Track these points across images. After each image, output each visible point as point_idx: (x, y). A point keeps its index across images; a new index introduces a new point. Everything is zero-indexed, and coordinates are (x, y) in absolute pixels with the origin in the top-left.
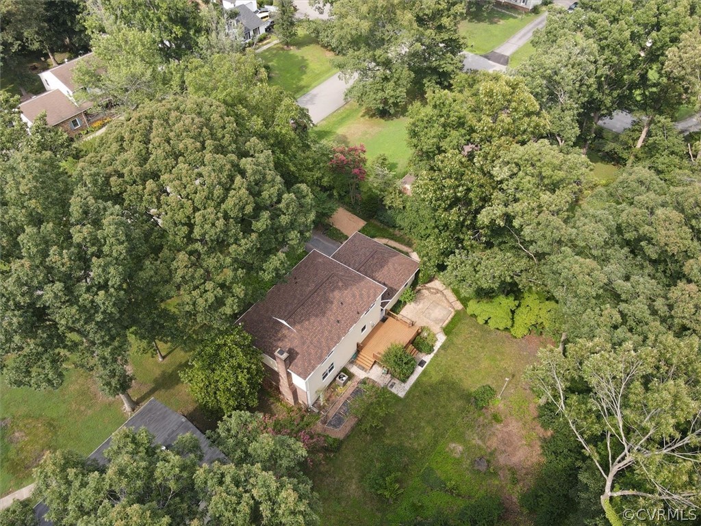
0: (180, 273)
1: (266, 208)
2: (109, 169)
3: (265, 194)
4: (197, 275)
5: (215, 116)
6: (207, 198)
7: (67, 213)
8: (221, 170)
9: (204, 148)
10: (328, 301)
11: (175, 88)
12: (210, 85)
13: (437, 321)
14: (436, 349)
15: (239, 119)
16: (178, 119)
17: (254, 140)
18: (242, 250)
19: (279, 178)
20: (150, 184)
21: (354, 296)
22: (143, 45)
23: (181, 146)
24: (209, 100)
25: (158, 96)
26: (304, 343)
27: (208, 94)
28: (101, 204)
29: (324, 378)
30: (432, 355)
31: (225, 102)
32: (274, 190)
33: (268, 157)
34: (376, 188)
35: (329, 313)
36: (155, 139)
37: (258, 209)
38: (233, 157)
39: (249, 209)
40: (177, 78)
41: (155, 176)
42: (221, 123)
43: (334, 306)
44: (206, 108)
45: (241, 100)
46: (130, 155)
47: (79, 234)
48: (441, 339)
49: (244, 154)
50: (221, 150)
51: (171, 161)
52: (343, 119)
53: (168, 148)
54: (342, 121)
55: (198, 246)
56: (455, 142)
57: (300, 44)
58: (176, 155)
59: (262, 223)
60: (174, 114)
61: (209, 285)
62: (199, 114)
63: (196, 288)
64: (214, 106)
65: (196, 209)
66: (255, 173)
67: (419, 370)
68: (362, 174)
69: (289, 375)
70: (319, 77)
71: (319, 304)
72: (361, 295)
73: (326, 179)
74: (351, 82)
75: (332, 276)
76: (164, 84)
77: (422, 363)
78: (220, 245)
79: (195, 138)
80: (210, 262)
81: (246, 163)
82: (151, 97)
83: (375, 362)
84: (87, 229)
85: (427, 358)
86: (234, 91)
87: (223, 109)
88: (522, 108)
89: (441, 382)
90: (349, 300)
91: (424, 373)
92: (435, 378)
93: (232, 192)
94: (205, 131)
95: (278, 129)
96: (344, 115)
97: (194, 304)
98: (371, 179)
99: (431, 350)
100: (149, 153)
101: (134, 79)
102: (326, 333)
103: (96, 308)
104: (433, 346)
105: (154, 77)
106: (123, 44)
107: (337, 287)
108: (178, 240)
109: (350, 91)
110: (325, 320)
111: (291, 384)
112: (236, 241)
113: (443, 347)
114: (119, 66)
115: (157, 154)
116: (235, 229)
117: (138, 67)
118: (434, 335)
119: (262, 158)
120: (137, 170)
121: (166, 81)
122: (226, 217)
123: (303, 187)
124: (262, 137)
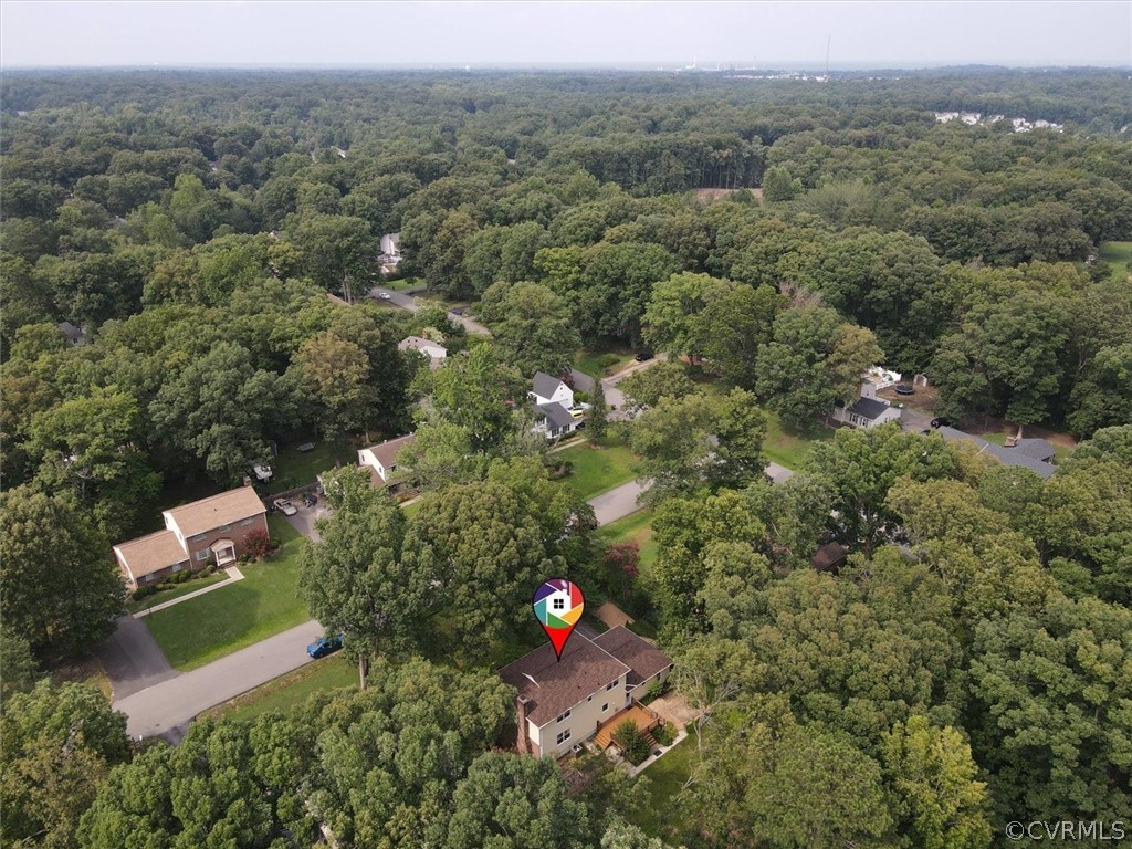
0: (460, 598)
1: (528, 566)
2: (429, 523)
3: (529, 555)
4: (471, 603)
5: (505, 498)
6: (488, 549)
7: (400, 545)
8: (501, 532)
9: (492, 517)
10: (573, 669)
11: (477, 474)
12: (506, 477)
13: (682, 719)
14: (675, 743)
15: (521, 503)
16: (480, 497)
17: (529, 517)
18: (505, 591)
19: (541, 546)
20: (453, 535)
21: (598, 670)
22: (459, 438)
23: (478, 513)
24: (502, 486)
25: (462, 480)
26: (544, 698)
27: (502, 483)
28: (422, 542)
29: (559, 742)
30: (670, 748)
31: (513, 489)
32: (536, 554)
33: (536, 530)
34: (645, 586)
35: (572, 679)
36: (462, 507)
37: (521, 566)
38: (512, 527)
39: (515, 562)
40: (480, 468)
41: (457, 530)
42: (507, 502)
43: (579, 674)
44: (499, 491)
45: (527, 490)
46: (444, 515)
47: (407, 556)
48: (683, 735)
49: (521, 526)
50: (504, 520)
51: (469, 522)
52: (637, 522)
53: (469, 514)
54: (636, 523)
55: (475, 583)
56: (685, 539)
57: (608, 445)
58: (473, 519)
59: (524, 574)
60: (477, 493)
61: (477, 612)
62: (494, 495)
63: (469, 612)
64: (505, 492)
65: (479, 556)
66: (524, 538)
67: (654, 758)
68: (635, 571)
69: (526, 723)
70: (620, 480)
71: (565, 668)
72: (605, 670)
73: (600, 573)
74: (647, 487)
75: (581, 649)
76: (468, 471)
77: (658, 753)
78: (490, 585)
79: (488, 510)
80: (482, 595)
81: (520, 532)
82: (455, 480)
83: (612, 742)
84: (412, 554)
85: (664, 750)
86: (521, 482)
87: (510, 493)
88: (735, 518)
89: (672, 772)
90: (593, 672)
91: (657, 761)
92: (668, 767)
93: (505, 549)
94: (496, 507)
95: (550, 514)
96: (638, 519)
97: (464, 624)
98: (641, 576)
99: (669, 743)
100: (455, 516)
101: (444, 465)
102: (566, 695)
103: (405, 605)
104: (672, 740)
105: (461, 464)
106: (442, 436)
107: (584, 659)
108: (463, 576)
109: (643, 495)
110: (567, 683)
111: (527, 738)
112: (503, 583)
113: (683, 743)
114: (435, 453)
115: (461, 516)
116: (502, 574)
117: (451, 455)
118: (676, 731)
119: (531, 530)
120: (447, 525)
121: (471, 469)
122: (498, 564)
123: (561, 558)
124: (535, 516)
